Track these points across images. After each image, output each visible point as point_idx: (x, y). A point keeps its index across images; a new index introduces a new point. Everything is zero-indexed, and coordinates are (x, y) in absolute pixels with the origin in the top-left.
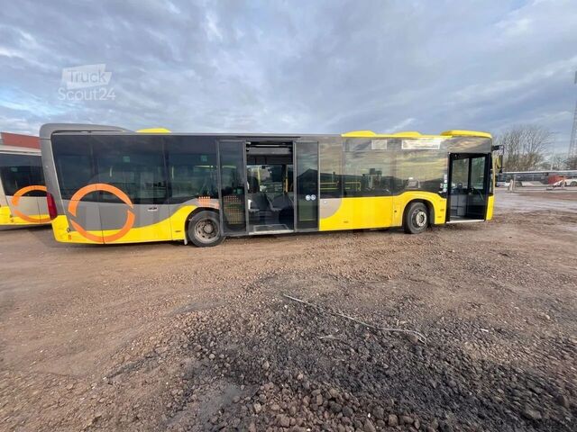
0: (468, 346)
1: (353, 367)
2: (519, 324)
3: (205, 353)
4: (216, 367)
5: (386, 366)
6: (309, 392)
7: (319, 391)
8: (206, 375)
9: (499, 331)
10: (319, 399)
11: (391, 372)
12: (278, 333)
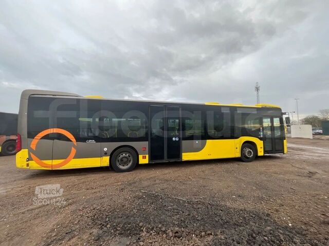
0: (228, 204)
1: (183, 219)
2: (246, 193)
3: (103, 225)
4: (112, 231)
5: (197, 216)
6: (164, 232)
7: (170, 231)
8: (107, 236)
9: (239, 196)
10: (171, 234)
11: (199, 218)
12: (143, 210)
